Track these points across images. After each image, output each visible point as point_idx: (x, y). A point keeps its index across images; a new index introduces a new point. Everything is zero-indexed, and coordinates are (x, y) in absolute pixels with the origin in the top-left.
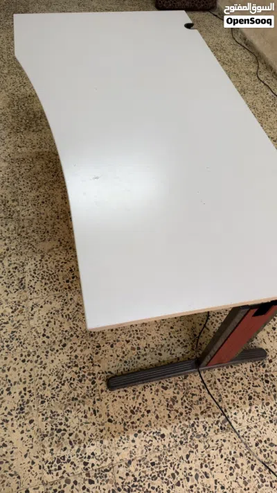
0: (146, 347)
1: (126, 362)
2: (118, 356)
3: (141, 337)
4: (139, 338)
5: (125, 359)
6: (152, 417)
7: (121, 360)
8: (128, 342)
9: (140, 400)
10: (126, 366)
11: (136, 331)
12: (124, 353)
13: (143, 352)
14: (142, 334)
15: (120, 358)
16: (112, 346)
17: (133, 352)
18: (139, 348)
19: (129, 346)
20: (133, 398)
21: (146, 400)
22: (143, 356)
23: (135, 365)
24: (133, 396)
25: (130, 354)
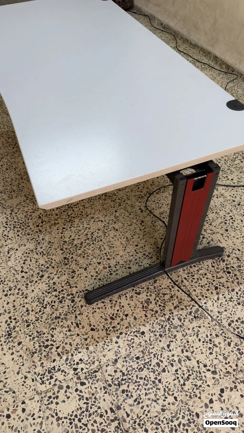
0: (116, 265)
1: (100, 279)
2: (92, 276)
3: (110, 258)
4: (109, 259)
5: (99, 277)
6: (130, 319)
7: (95, 279)
8: (99, 263)
9: (117, 308)
10: (101, 283)
11: (106, 254)
12: (97, 272)
13: (114, 269)
14: (111, 255)
15: (94, 277)
16: (86, 269)
17: (105, 270)
18: (110, 267)
19: (101, 267)
20: (111, 307)
21: (123, 307)
22: (114, 271)
23: (109, 280)
24: (110, 305)
25: (103, 273)
